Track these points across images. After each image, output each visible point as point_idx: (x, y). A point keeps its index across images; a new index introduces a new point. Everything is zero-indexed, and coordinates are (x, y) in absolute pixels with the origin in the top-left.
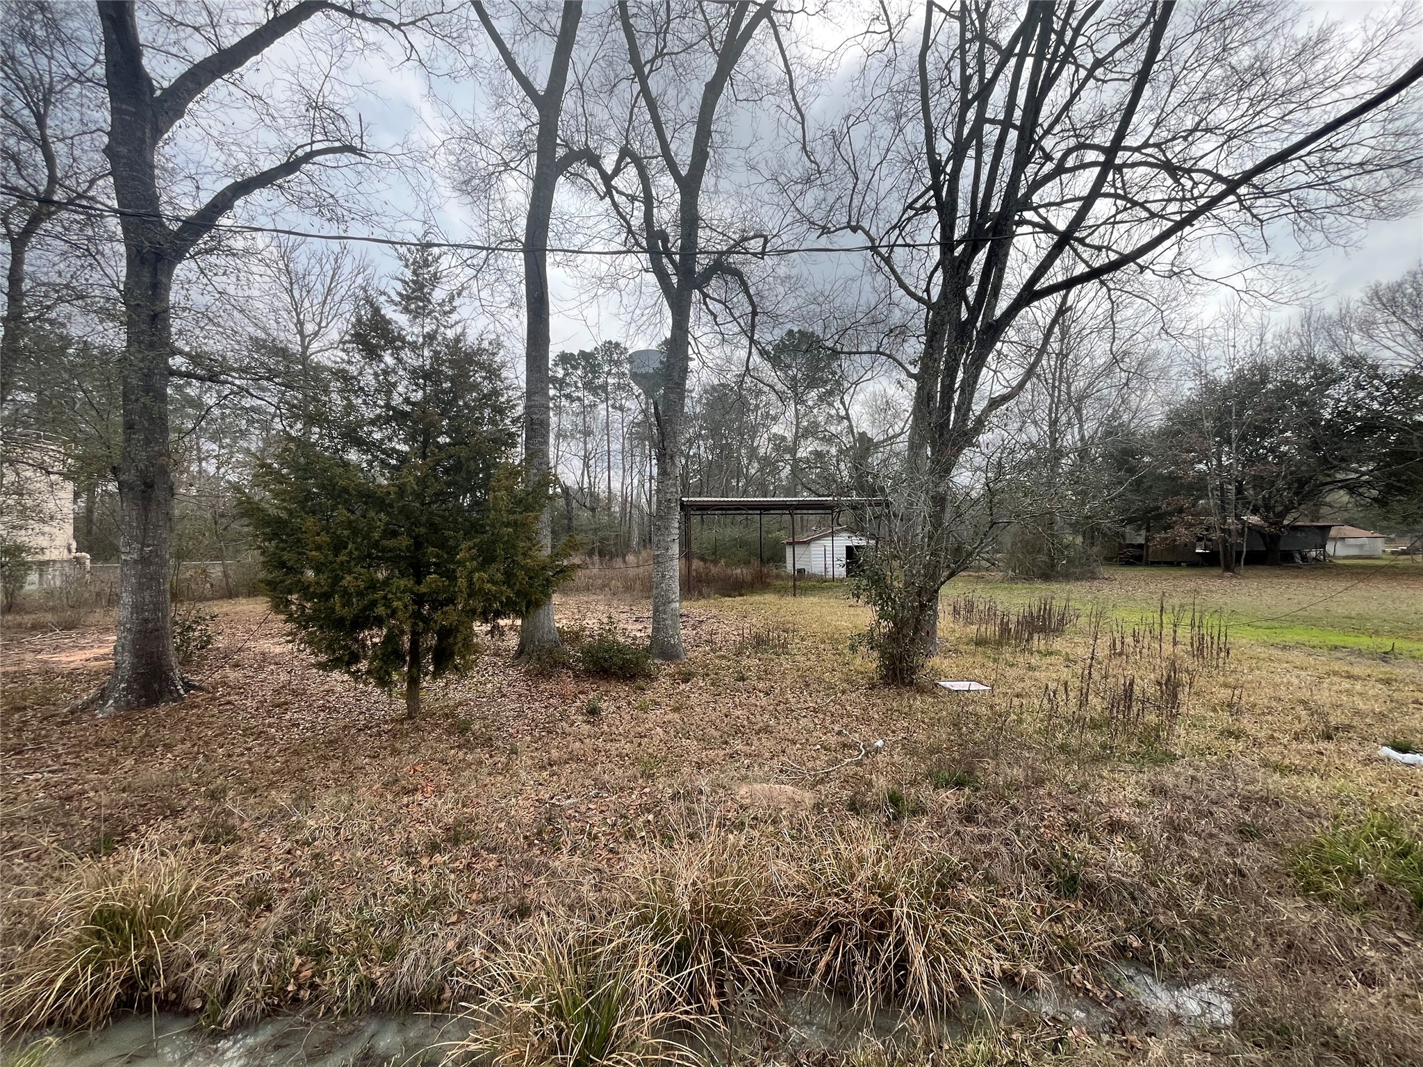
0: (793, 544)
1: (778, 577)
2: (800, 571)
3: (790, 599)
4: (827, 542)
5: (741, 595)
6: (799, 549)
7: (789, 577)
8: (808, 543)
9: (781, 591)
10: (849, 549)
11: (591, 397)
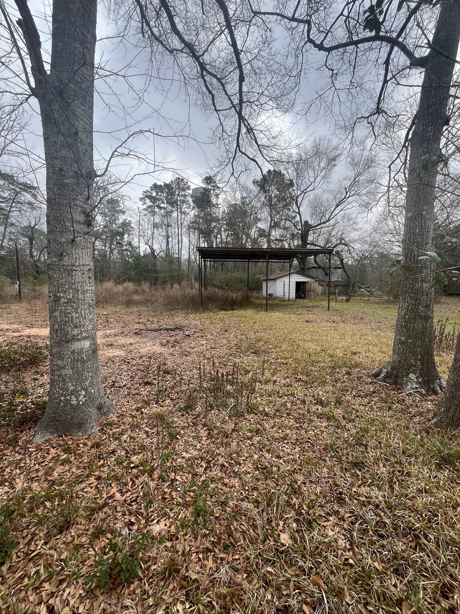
0: (267, 280)
1: (257, 298)
2: (271, 295)
3: (263, 313)
4: (286, 279)
5: (233, 310)
6: (270, 283)
7: (263, 298)
8: (275, 280)
9: (258, 307)
10: (298, 284)
11: (171, 208)
